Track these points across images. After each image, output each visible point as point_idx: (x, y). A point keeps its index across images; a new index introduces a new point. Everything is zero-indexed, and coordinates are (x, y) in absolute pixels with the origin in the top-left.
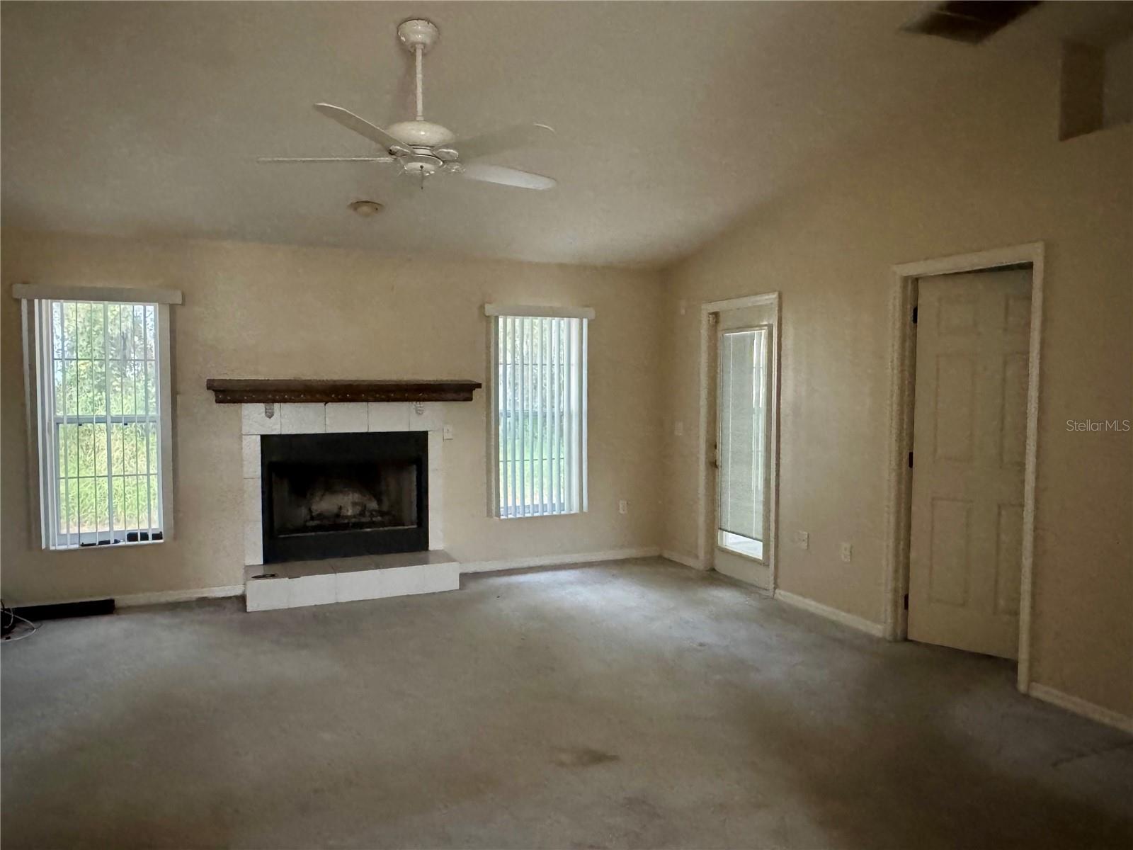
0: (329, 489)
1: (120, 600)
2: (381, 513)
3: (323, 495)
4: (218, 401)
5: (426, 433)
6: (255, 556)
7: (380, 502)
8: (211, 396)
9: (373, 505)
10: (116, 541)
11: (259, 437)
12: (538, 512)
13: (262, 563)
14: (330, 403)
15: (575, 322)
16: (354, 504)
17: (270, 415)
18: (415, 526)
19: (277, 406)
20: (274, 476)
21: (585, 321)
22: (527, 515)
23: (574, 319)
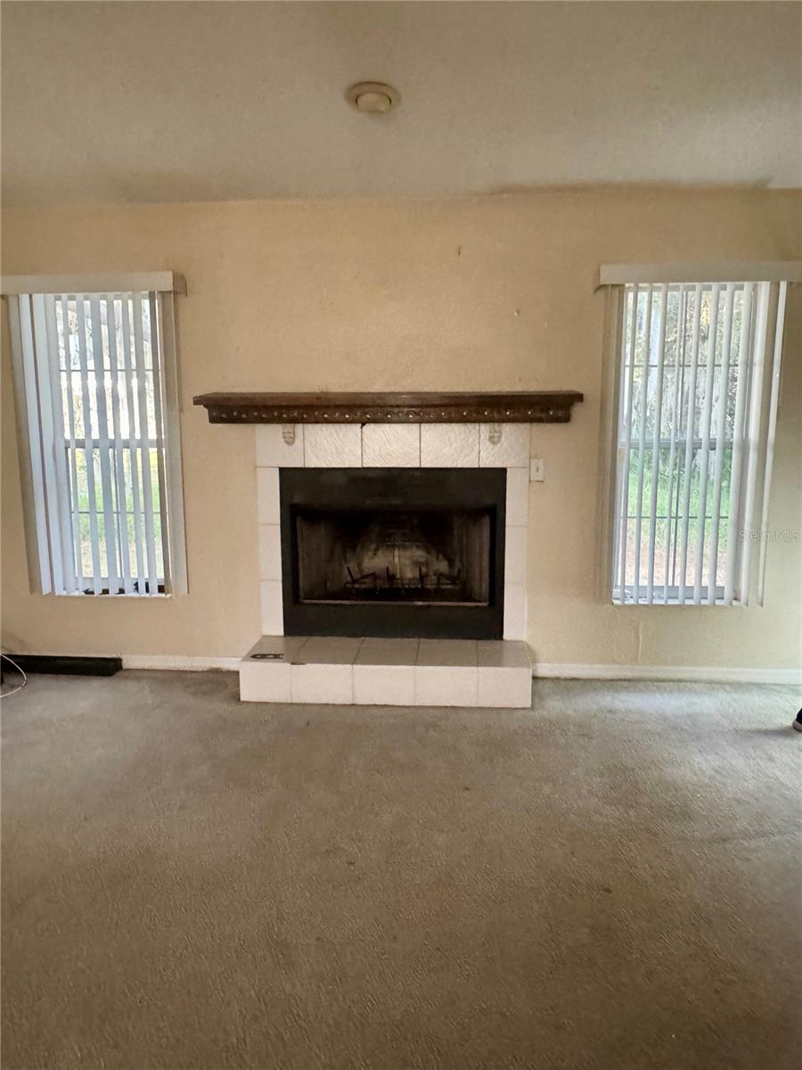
0: (386, 542)
1: (130, 662)
2: (453, 580)
3: (376, 550)
4: (213, 420)
5: (504, 471)
6: (274, 624)
7: (451, 563)
8: (203, 412)
9: (443, 566)
10: (122, 591)
11: (278, 470)
12: (692, 598)
13: (282, 634)
14: (367, 425)
15: (764, 288)
16: (417, 564)
17: (290, 441)
18: (485, 604)
19: (299, 427)
20: (299, 520)
21: (783, 286)
22: (656, 602)
23: (764, 283)
